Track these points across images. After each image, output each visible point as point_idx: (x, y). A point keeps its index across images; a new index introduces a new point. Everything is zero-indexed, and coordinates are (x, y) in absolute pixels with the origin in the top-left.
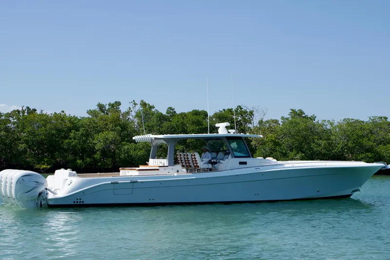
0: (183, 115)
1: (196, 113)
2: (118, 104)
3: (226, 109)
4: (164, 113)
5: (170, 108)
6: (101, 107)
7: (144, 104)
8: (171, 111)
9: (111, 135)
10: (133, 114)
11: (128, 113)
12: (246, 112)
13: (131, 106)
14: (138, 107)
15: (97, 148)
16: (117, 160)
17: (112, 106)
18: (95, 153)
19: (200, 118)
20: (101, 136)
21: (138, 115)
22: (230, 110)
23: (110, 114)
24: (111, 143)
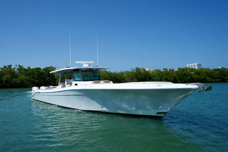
0: (33, 69)
1: (37, 68)
2: (11, 65)
3: (47, 67)
4: (27, 68)
5: (29, 67)
6: (5, 67)
7: (20, 66)
8: (29, 68)
9: (9, 76)
10: (16, 69)
11: (14, 69)
12: (53, 68)
13: (15, 66)
14: (18, 67)
15: (4, 80)
16: (11, 84)
17: (9, 66)
18: (3, 82)
19: (39, 70)
20: (5, 76)
21: (18, 69)
22: (48, 67)
23: (8, 69)
24: (9, 78)
